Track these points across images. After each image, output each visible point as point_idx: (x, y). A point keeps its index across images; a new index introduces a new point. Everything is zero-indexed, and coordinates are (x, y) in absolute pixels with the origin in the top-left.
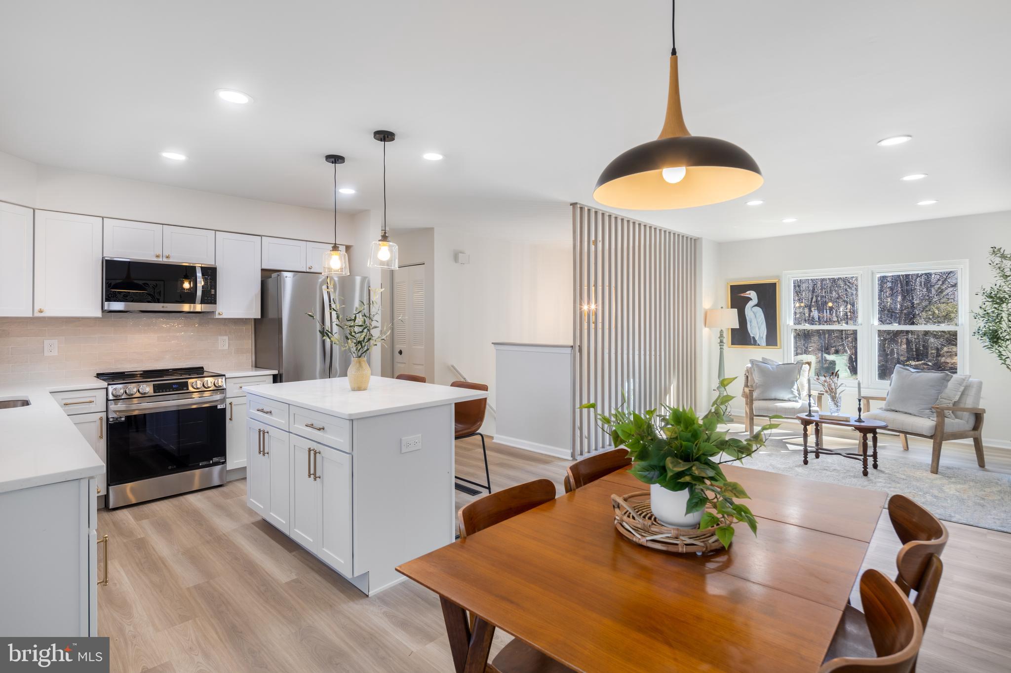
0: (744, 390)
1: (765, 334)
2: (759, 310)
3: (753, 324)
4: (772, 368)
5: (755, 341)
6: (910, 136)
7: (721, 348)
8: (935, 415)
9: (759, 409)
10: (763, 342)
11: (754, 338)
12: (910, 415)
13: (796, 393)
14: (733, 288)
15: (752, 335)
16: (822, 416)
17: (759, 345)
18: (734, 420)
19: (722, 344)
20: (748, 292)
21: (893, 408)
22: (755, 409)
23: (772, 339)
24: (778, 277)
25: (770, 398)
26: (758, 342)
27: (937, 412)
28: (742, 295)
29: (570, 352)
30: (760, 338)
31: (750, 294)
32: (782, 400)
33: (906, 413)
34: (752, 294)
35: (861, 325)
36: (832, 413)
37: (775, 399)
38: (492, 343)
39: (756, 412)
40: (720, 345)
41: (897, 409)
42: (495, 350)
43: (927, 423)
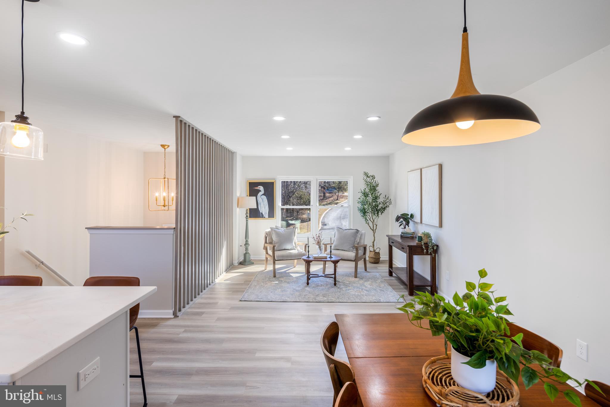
0: (264, 245)
1: (268, 211)
2: (264, 197)
3: (261, 206)
4: (282, 231)
5: (262, 215)
6: (380, 117)
7: (247, 221)
8: (355, 249)
9: (278, 256)
10: (266, 216)
11: (262, 213)
12: (344, 251)
13: (294, 245)
14: (251, 184)
15: (261, 212)
16: (315, 257)
17: (264, 217)
18: (254, 263)
19: (247, 218)
20: (259, 187)
21: (337, 248)
22: (277, 257)
23: (271, 214)
24: (274, 179)
25: (282, 249)
26: (264, 216)
27: (356, 248)
28: (256, 188)
29: (173, 233)
30: (265, 213)
31: (260, 188)
32: (288, 249)
33: (342, 250)
34: (261, 188)
35: (312, 206)
36: (318, 255)
37: (284, 249)
38: (86, 228)
39: (277, 258)
40: (246, 219)
41: (339, 249)
42: (89, 234)
43: (352, 254)
